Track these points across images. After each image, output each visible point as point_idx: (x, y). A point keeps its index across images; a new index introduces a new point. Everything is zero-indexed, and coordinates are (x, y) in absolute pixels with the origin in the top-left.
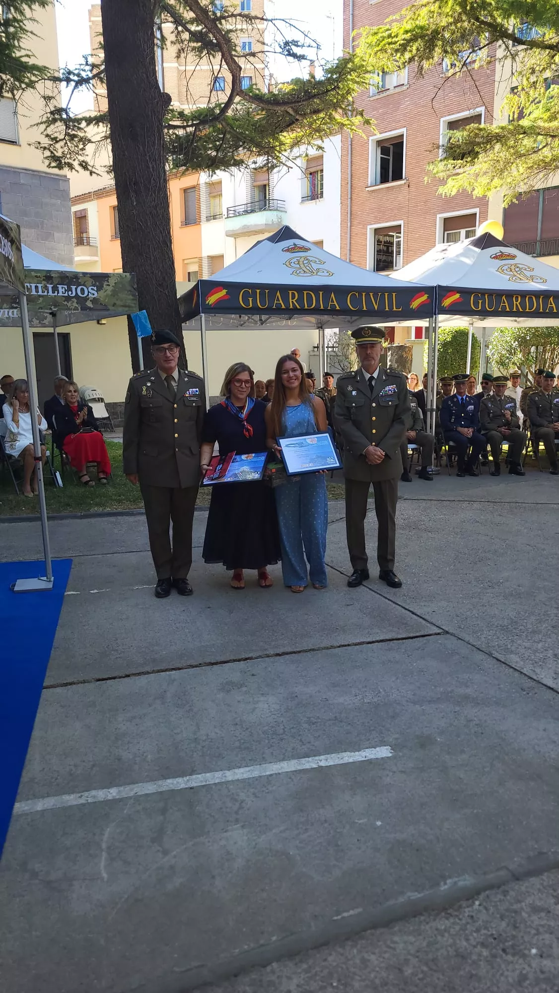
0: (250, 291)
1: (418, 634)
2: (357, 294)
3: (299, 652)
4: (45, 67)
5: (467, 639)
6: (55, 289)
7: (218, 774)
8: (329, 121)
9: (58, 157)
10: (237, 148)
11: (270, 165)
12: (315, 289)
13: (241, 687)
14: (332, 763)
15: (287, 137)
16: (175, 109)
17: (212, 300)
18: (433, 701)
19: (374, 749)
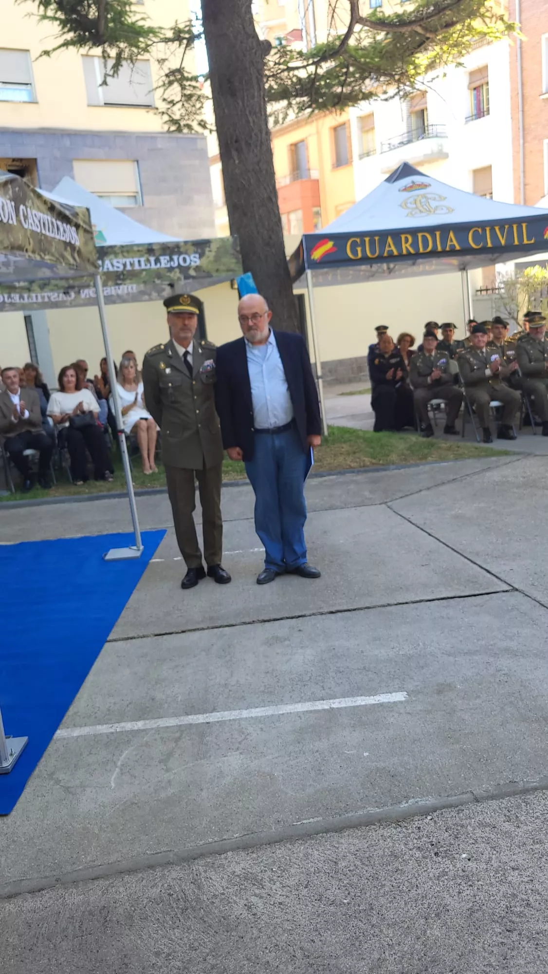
0: (358, 240)
1: (484, 592)
2: (480, 230)
3: (354, 610)
4: (161, 28)
5: (534, 596)
6: (157, 261)
7: (235, 712)
8: (467, 32)
9: (177, 120)
10: (363, 79)
11: (401, 93)
12: (431, 230)
13: (284, 641)
14: (343, 705)
15: (422, 58)
16: (293, 49)
17: (317, 254)
18: (469, 653)
19: (389, 694)
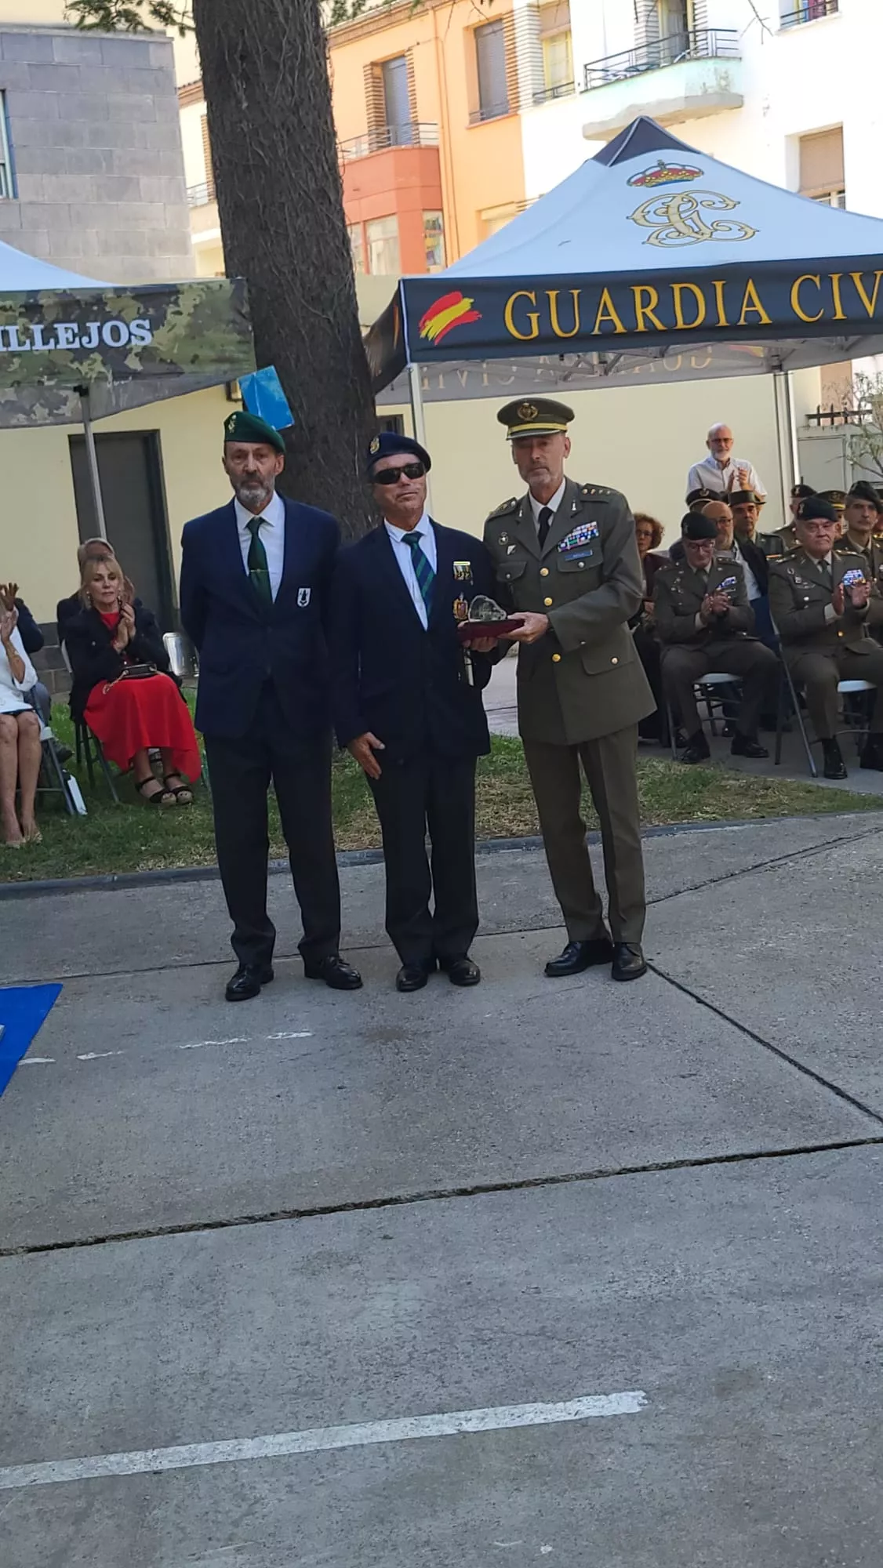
0: (532, 296)
1: (828, 1142)
2: (817, 280)
3: (517, 1186)
6: (49, 334)
7: (224, 1446)
12: (704, 276)
13: (347, 1264)
14: (492, 1426)
17: (435, 327)
18: (794, 1293)
19: (602, 1397)
